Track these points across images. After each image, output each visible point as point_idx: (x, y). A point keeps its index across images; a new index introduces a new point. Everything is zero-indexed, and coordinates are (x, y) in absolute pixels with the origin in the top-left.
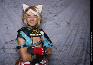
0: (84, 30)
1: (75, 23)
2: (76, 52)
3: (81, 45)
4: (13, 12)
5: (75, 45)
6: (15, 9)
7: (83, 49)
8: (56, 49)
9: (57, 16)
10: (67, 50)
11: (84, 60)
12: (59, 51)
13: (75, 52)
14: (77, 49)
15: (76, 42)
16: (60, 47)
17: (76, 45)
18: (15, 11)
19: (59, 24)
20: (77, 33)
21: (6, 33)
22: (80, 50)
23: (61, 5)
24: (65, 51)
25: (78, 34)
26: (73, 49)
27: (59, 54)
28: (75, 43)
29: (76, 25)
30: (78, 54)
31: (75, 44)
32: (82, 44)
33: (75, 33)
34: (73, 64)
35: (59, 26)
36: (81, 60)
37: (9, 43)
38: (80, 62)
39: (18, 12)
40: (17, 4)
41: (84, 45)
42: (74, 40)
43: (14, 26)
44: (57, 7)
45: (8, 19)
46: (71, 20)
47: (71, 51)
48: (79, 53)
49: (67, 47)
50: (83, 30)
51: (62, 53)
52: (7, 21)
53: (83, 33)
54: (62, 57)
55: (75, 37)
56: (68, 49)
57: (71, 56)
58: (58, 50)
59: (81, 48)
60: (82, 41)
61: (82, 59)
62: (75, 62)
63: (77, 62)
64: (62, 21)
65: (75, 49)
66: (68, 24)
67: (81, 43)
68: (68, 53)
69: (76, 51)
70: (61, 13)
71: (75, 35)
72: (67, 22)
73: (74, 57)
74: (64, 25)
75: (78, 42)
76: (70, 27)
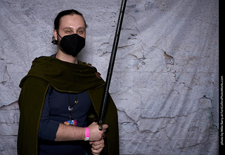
0: (213, 75)
1: (187, 54)
2: (192, 136)
3: (204, 117)
4: (19, 25)
5: (187, 116)
6: (25, 17)
7: (211, 128)
8: (135, 126)
9: (137, 37)
10: (165, 130)
12: (142, 132)
13: (188, 136)
14: (195, 127)
15: (192, 108)
16: (146, 120)
17: (192, 117)
18: (26, 24)
19: (144, 58)
20: (192, 82)
21: (3, 83)
22: (202, 131)
23: (150, 7)
24: (161, 132)
25: (197, 87)
26: (182, 127)
27: (144, 140)
28: (188, 110)
29: (191, 62)
30: (197, 140)
31: (189, 113)
32: (208, 115)
33: (188, 83)
35: (144, 63)
37: (9, 108)
39: (33, 26)
40: (31, 5)
41: (212, 117)
42: (185, 102)
43: (23, 63)
44: (137, 11)
45: (7, 44)
46: (175, 47)
47: (178, 132)
48: (201, 138)
49: (166, 121)
50: (210, 74)
51: (152, 137)
52: (6, 50)
53: (210, 82)
54: (152, 148)
55: (187, 95)
56: (169, 126)
57: (178, 147)
58: (141, 129)
59: (204, 124)
60: (208, 104)
64: (153, 48)
65: (187, 126)
66: (169, 57)
67: (204, 110)
68: (170, 139)
69: (191, 133)
70: (149, 30)
71: (187, 88)
72: (165, 53)
73: (184, 150)
74: (158, 60)
75: (194, 108)
76: (175, 66)
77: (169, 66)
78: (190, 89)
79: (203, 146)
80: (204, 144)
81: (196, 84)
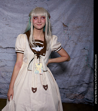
0: (90, 37)
2: (76, 70)
3: (83, 60)
5: (73, 59)
7: (87, 66)
11: (87, 82)
13: (73, 69)
14: (78, 65)
15: (77, 55)
17: (76, 59)
20: (78, 40)
22: (82, 67)
25: (81, 43)
26: (70, 65)
28: (74, 55)
29: (78, 29)
30: (78, 72)
31: (75, 57)
32: (86, 58)
33: (75, 41)
34: (70, 86)
36: (82, 82)
38: (81, 85)
41: (88, 60)
42: (73, 51)
46: (69, 20)
48: (81, 71)
50: (88, 36)
51: (54, 69)
53: (88, 41)
55: (74, 47)
59: (83, 64)
60: (86, 52)
61: (85, 80)
62: (73, 84)
63: (76, 84)
64: (56, 21)
66: (65, 26)
67: (84, 56)
69: (75, 68)
70: (55, 10)
71: (74, 44)
72: (63, 24)
73: (71, 77)
74: (59, 27)
75: (78, 55)
76: (68, 31)
77: (65, 31)
78: (76, 44)
79: (81, 76)
80: (82, 74)
81: (80, 42)
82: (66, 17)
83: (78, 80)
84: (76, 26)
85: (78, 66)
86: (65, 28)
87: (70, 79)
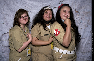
82: (77, 5)
83: (89, 56)
84: (85, 12)
85: (89, 44)
86: (77, 14)
87: (83, 56)
